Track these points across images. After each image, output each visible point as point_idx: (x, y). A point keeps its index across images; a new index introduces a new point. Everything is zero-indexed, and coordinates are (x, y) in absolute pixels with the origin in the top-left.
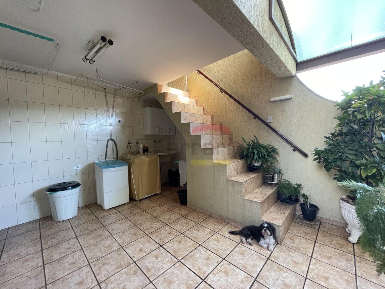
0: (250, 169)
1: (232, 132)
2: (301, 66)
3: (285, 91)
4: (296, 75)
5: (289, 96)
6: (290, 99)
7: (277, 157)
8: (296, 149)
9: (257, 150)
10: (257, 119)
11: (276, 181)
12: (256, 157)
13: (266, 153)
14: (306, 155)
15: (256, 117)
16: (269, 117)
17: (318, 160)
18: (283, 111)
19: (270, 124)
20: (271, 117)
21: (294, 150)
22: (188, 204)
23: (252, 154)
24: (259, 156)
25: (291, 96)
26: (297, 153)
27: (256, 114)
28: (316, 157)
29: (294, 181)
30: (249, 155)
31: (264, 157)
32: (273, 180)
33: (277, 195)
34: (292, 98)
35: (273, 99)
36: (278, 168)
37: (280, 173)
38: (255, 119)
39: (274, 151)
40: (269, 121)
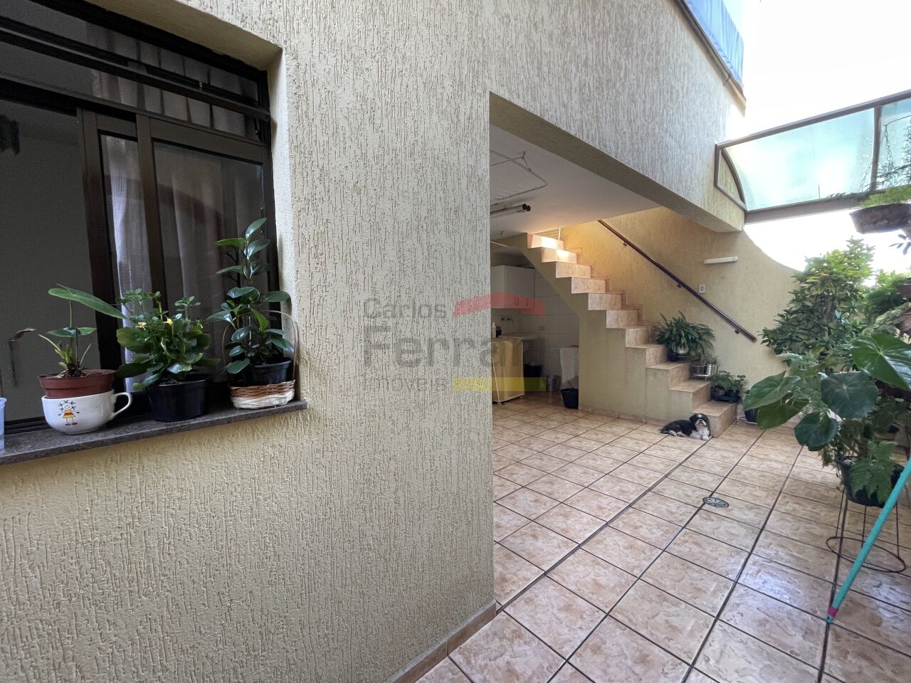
0: (672, 358)
1: (642, 306)
2: (750, 216)
3: (728, 251)
4: (743, 231)
5: (731, 258)
6: (734, 262)
7: (712, 342)
8: (739, 330)
9: (685, 332)
10: (682, 288)
11: (709, 374)
12: (683, 341)
13: (697, 336)
14: (753, 339)
15: (681, 284)
16: (700, 286)
17: (767, 343)
18: (723, 278)
19: (702, 296)
20: (704, 285)
21: (737, 332)
22: (580, 407)
23: (678, 337)
24: (687, 339)
25: (736, 258)
26: (741, 336)
27: (682, 280)
28: (766, 339)
29: (735, 373)
30: (673, 338)
31: (694, 341)
32: (705, 371)
33: (711, 392)
34: (737, 261)
35: (709, 261)
36: (713, 356)
37: (715, 362)
38: (680, 287)
39: (708, 332)
40: (700, 292)
